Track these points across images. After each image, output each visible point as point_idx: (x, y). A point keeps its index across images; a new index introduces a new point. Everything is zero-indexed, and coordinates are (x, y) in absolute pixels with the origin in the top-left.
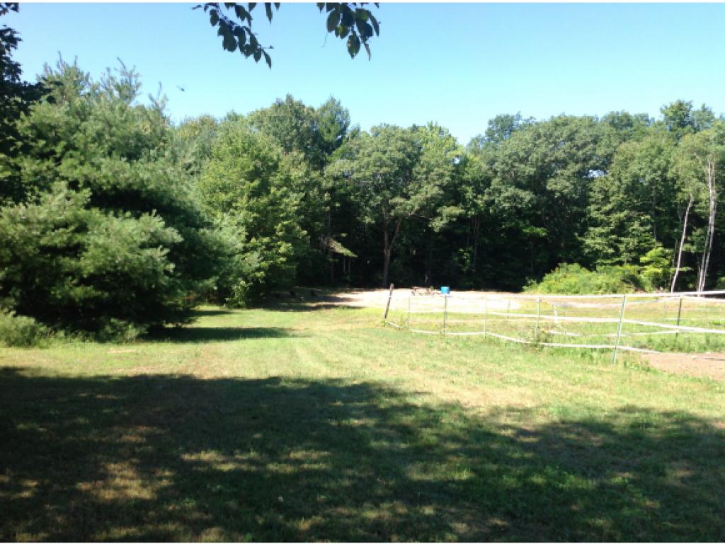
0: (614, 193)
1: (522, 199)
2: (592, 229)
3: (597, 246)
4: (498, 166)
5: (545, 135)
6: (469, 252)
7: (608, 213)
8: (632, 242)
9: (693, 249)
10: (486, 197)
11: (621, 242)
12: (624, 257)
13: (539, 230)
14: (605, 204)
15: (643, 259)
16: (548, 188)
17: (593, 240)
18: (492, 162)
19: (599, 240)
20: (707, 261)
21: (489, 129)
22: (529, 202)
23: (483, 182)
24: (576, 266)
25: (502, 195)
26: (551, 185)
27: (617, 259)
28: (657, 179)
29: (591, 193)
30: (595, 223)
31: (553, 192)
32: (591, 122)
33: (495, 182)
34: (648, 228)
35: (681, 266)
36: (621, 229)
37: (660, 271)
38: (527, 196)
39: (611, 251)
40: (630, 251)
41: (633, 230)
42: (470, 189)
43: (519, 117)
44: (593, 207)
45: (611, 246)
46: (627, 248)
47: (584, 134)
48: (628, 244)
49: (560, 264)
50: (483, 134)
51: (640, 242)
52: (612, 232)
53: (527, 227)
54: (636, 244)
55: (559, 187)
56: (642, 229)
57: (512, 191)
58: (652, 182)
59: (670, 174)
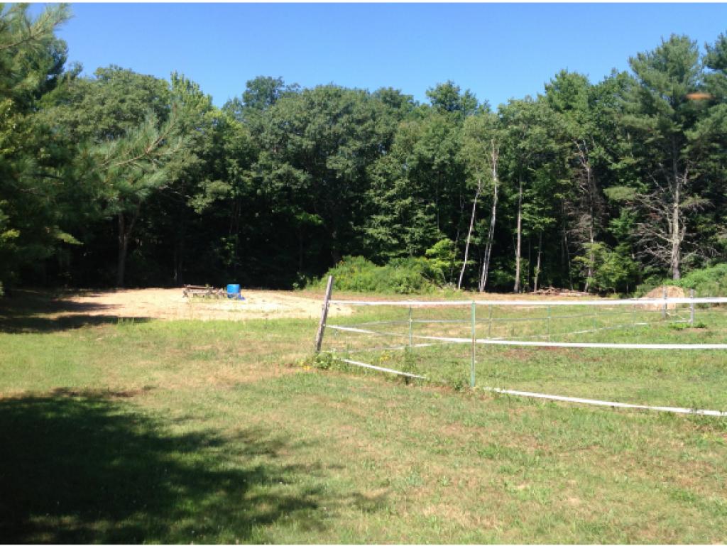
0: (398, 177)
1: (296, 179)
2: (374, 216)
3: (381, 236)
4: (266, 137)
5: (319, 105)
6: (233, 241)
7: (390, 199)
8: (418, 232)
9: (478, 240)
10: (254, 174)
11: (407, 233)
12: (410, 249)
13: (313, 217)
14: (388, 190)
15: (428, 251)
16: (329, 166)
17: (377, 230)
18: (260, 130)
19: (382, 230)
20: (489, 253)
21: (247, 93)
22: (305, 181)
23: (248, 154)
24: (361, 259)
25: (274, 172)
26: (332, 163)
27: (401, 252)
28: (446, 162)
29: (372, 176)
30: (377, 210)
31: (334, 172)
32: (364, 96)
33: (263, 157)
34: (432, 217)
35: (468, 259)
36: (406, 218)
37: (448, 264)
38: (301, 175)
39: (395, 242)
40: (415, 242)
41: (417, 219)
42: (234, 162)
43: (281, 84)
44: (372, 193)
45: (394, 236)
46: (411, 238)
47: (359, 110)
48: (413, 234)
49: (344, 257)
50: (240, 98)
51: (425, 233)
52: (396, 221)
53: (299, 212)
54: (421, 234)
55: (340, 166)
56: (426, 218)
57: (285, 168)
58: (443, 165)
59: (457, 159)
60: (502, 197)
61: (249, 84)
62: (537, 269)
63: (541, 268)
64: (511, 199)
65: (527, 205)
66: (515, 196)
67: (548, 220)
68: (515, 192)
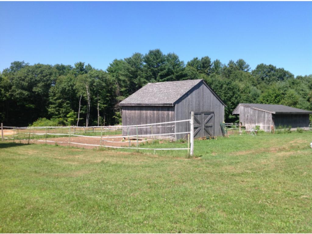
0: (57, 93)
1: (24, 94)
2: (50, 105)
3: (52, 111)
4: (14, 81)
5: (32, 71)
6: (4, 114)
7: (56, 100)
8: (64, 110)
9: (84, 112)
10: (10, 93)
11: (60, 110)
12: (62, 115)
13: (32, 105)
14: (54, 97)
15: (68, 116)
16: (33, 91)
17: (51, 110)
18: (12, 79)
19: (53, 109)
21: (11, 66)
22: (27, 95)
23: (9, 87)
24: (44, 119)
25: (16, 92)
26: (34, 89)
27: (59, 116)
29: (50, 93)
30: (52, 103)
31: (35, 92)
32: (49, 67)
33: (13, 87)
34: (69, 105)
35: (80, 118)
36: (60, 105)
37: (73, 119)
38: (26, 93)
39: (57, 113)
40: (63, 113)
41: (64, 106)
42: (3, 90)
43: (23, 62)
44: (51, 98)
45: (57, 111)
46: (62, 112)
47: (46, 72)
48: (63, 110)
49: (39, 118)
50: (9, 68)
51: (66, 110)
52: (57, 107)
53: (27, 104)
54: (65, 110)
55: (37, 90)
56: (67, 106)
57: (19, 91)
58: (69, 90)
59: (74, 88)
60: (92, 99)
61: (12, 64)
62: (104, 120)
63: (105, 120)
64: (95, 99)
65: (99, 101)
66: (96, 98)
67: (105, 106)
68: (96, 97)
